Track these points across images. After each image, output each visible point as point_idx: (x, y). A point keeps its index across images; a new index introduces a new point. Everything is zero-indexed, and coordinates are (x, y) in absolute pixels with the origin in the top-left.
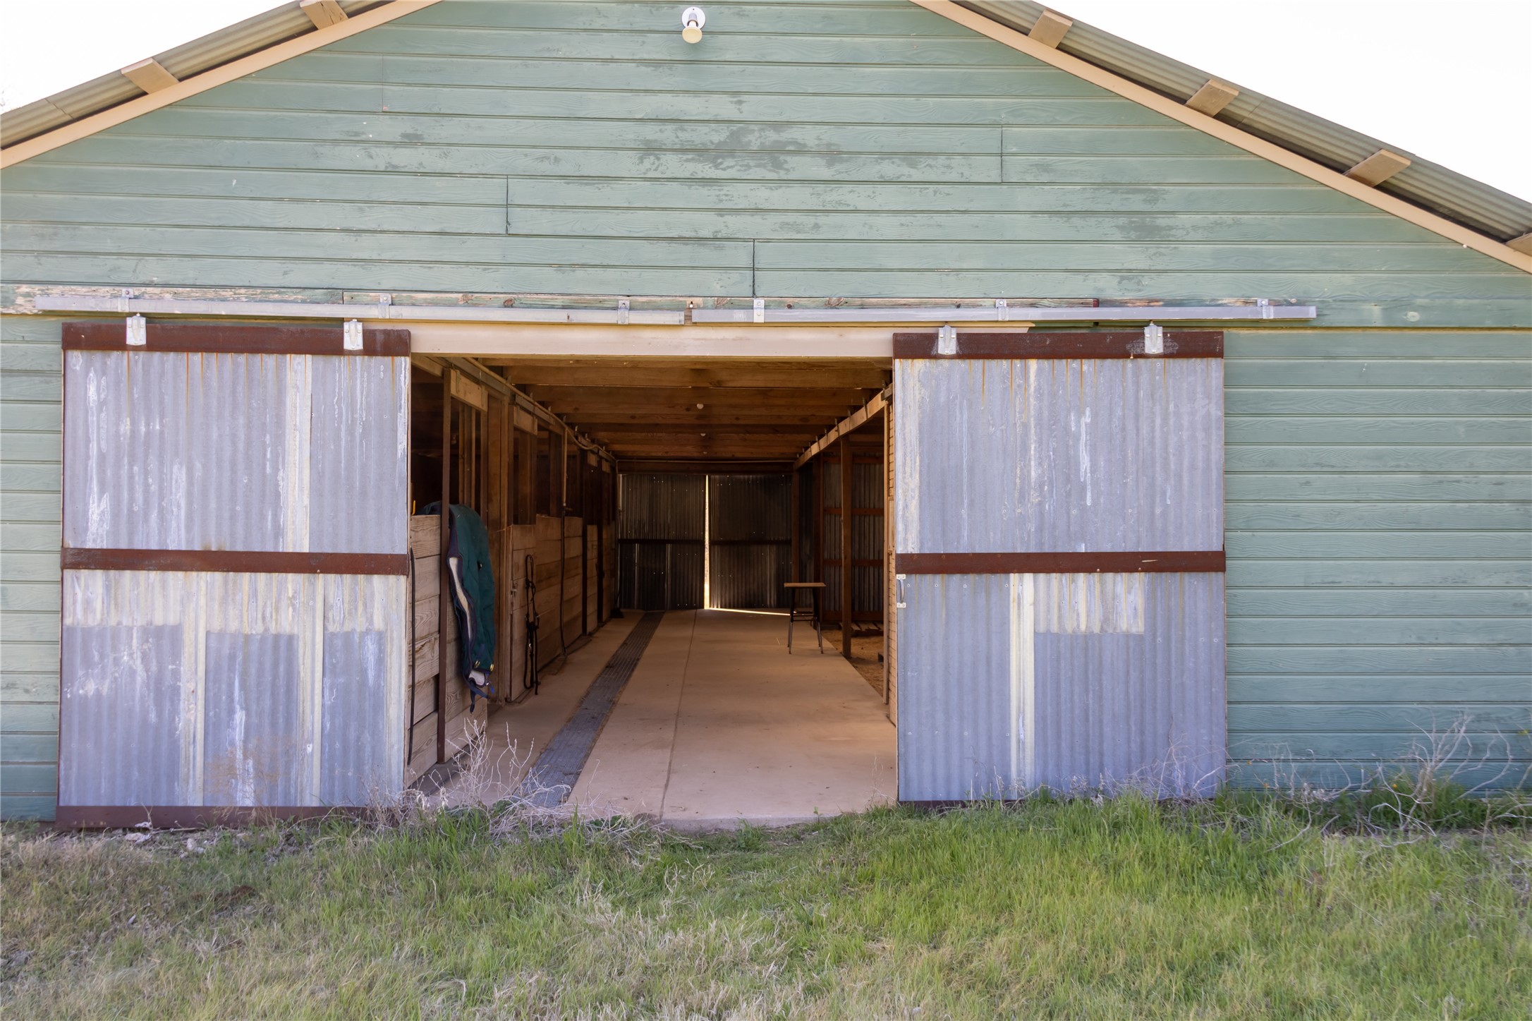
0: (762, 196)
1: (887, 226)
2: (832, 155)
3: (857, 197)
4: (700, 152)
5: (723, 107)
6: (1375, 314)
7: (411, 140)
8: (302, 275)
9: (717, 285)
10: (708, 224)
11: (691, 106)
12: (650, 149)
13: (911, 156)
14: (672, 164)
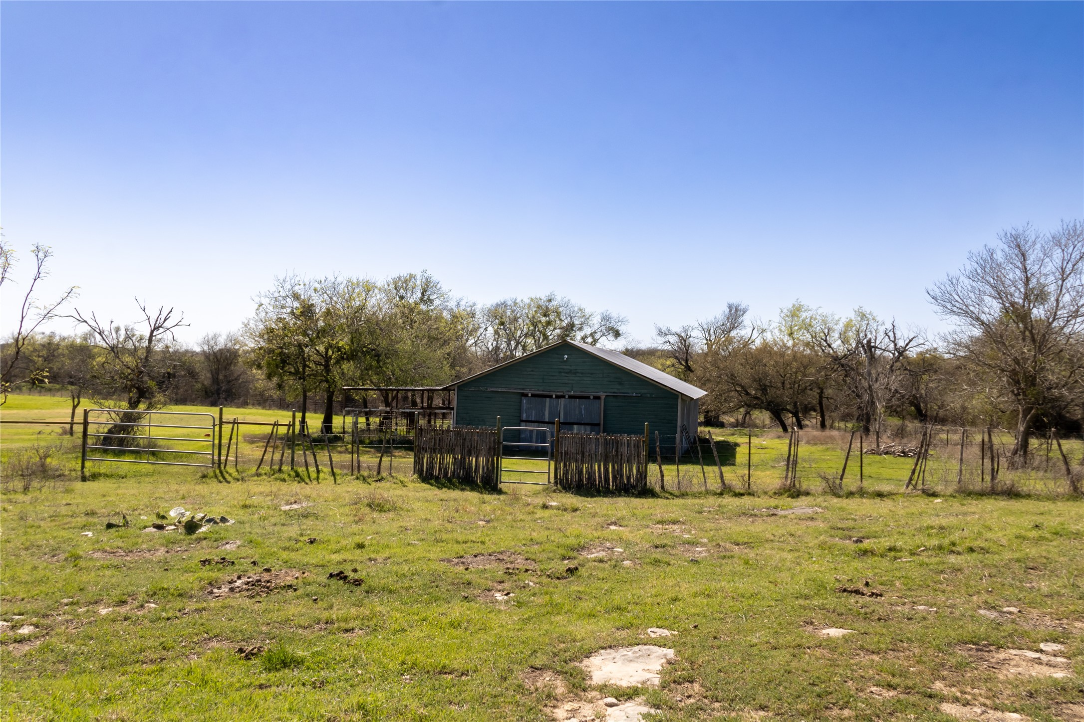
0: (574, 378)
1: (589, 382)
2: (582, 373)
3: (585, 379)
4: (567, 373)
5: (568, 367)
6: (649, 395)
7: (532, 371)
8: (520, 387)
9: (568, 389)
10: (567, 381)
11: (565, 367)
12: (560, 372)
13: (592, 374)
14: (563, 374)
